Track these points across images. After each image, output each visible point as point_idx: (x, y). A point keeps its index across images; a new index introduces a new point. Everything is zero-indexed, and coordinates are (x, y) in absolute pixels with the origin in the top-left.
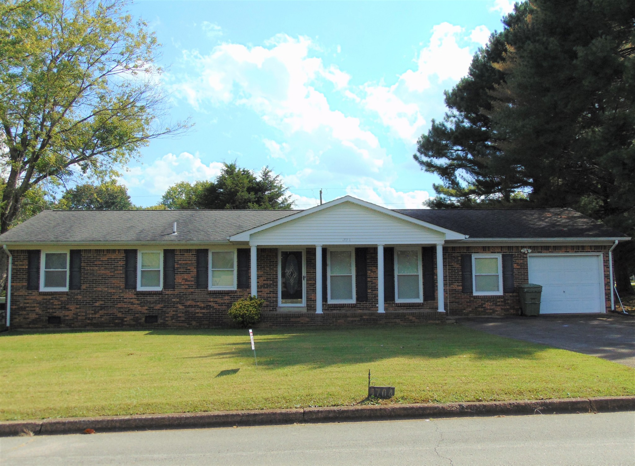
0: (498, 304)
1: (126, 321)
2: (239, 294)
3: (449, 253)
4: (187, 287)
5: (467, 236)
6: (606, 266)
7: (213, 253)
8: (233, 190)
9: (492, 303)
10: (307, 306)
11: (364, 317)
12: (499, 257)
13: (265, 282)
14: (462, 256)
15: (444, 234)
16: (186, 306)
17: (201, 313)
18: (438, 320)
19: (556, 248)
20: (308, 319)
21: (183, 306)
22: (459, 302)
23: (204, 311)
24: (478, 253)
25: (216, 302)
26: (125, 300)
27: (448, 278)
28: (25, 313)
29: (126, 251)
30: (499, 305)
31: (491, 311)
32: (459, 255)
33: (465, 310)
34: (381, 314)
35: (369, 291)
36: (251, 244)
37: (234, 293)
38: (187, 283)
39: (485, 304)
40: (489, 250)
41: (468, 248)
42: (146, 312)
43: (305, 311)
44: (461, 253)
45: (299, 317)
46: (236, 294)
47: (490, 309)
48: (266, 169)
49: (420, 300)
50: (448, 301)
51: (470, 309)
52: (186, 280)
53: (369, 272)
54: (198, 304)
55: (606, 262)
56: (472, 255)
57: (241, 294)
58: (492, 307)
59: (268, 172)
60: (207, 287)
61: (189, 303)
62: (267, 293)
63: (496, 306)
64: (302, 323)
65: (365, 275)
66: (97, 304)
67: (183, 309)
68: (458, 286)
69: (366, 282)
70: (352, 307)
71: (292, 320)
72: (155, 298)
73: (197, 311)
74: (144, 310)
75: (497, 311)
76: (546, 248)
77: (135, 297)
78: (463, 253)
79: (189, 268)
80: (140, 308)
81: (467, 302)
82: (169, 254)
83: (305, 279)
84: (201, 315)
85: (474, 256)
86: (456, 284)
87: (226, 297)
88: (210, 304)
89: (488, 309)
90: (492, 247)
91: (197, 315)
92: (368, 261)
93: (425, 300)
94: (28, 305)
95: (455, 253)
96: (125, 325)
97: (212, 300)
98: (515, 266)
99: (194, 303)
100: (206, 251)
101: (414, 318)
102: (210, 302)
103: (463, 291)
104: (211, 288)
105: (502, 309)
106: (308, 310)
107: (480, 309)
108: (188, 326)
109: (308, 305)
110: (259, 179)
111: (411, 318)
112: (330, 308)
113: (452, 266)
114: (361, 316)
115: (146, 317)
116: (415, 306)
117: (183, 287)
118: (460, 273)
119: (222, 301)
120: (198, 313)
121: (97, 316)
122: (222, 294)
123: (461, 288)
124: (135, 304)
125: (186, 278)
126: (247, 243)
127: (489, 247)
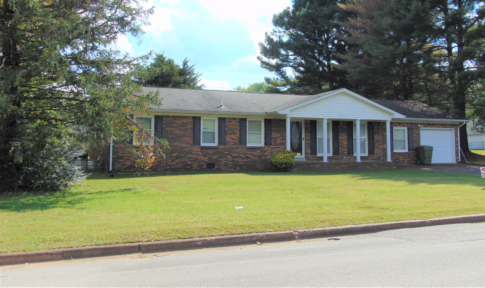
0: (406, 157)
1: (194, 167)
3: (382, 125)
4: (233, 144)
5: (405, 116)
6: (456, 136)
7: (249, 121)
9: (403, 157)
11: (351, 165)
12: (406, 129)
13: (281, 141)
16: (233, 157)
17: (242, 162)
18: (388, 166)
19: (434, 125)
20: (320, 166)
21: (231, 157)
23: (244, 160)
24: (396, 126)
25: (252, 155)
26: (193, 152)
27: (381, 141)
28: (122, 160)
29: (194, 118)
30: (406, 158)
31: (402, 162)
34: (359, 163)
35: (340, 148)
37: (263, 148)
38: (234, 141)
39: (400, 157)
40: (401, 125)
42: (207, 160)
45: (315, 164)
46: (264, 149)
47: (402, 160)
49: (367, 154)
50: (381, 155)
52: (233, 139)
53: (340, 136)
54: (241, 155)
55: (456, 133)
56: (393, 128)
57: (267, 149)
58: (403, 159)
60: (246, 144)
61: (235, 155)
62: (282, 149)
63: (405, 158)
64: (317, 168)
65: (338, 138)
66: (174, 155)
67: (231, 159)
69: (338, 142)
70: (331, 158)
71: (311, 166)
72: (213, 151)
73: (240, 160)
74: (206, 159)
75: (405, 162)
76: (429, 125)
77: (200, 150)
79: (235, 131)
80: (203, 158)
82: (222, 120)
83: (304, 140)
84: (242, 163)
86: (385, 145)
87: (258, 151)
88: (248, 155)
90: (403, 123)
91: (240, 163)
92: (339, 129)
93: (369, 154)
94: (125, 155)
95: (384, 126)
96: (193, 170)
97: (249, 153)
98: (414, 135)
99: (238, 155)
100: (245, 120)
101: (376, 166)
102: (248, 154)
104: (248, 145)
105: (408, 160)
107: (397, 160)
108: (234, 171)
109: (306, 157)
111: (375, 165)
112: (318, 158)
114: (349, 164)
115: (207, 164)
116: (364, 158)
117: (231, 144)
119: (255, 154)
120: (240, 162)
121: (174, 163)
122: (255, 149)
124: (200, 155)
125: (233, 137)
127: (401, 123)
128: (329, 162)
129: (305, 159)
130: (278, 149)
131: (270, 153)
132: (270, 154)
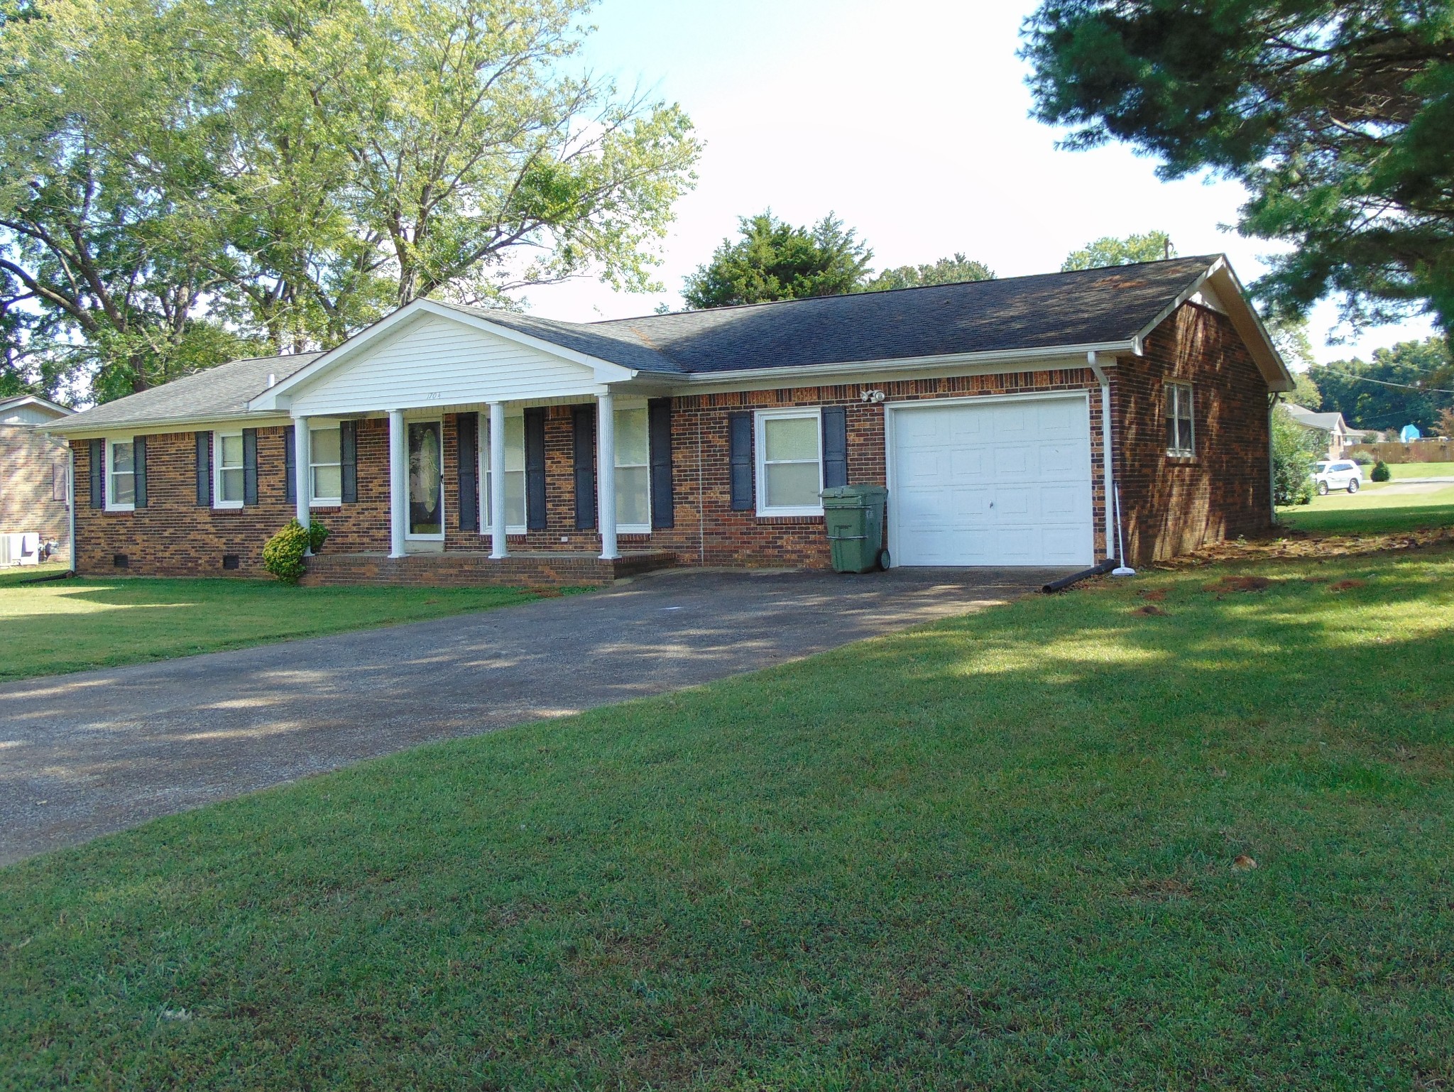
0: (812, 537)
1: (200, 565)
2: (343, 514)
3: (703, 410)
4: (273, 500)
6: (1097, 430)
9: (796, 536)
10: (445, 540)
12: (815, 412)
13: (381, 489)
14: (731, 417)
18: (598, 578)
19: (955, 385)
20: (376, 570)
22: (725, 533)
24: (766, 406)
26: (199, 527)
27: (700, 473)
28: (89, 547)
29: (198, 435)
30: (814, 542)
31: (794, 557)
32: (723, 413)
33: (737, 552)
36: (295, 416)
37: (337, 512)
38: (276, 493)
39: (782, 538)
40: (790, 400)
41: (743, 396)
42: (224, 547)
44: (728, 409)
45: (363, 565)
46: (339, 515)
47: (794, 552)
49: (646, 529)
50: (702, 531)
51: (748, 552)
52: (274, 488)
53: (548, 462)
55: (1096, 415)
56: (756, 414)
57: (347, 513)
58: (798, 547)
63: (806, 543)
65: (543, 471)
66: (166, 534)
68: (721, 493)
69: (544, 486)
70: (519, 543)
71: (354, 570)
72: (235, 522)
74: (220, 543)
75: (808, 557)
76: (928, 386)
77: (209, 519)
78: (733, 408)
79: (278, 463)
80: (216, 540)
81: (742, 533)
82: (250, 435)
83: (443, 481)
85: (760, 417)
86: (718, 488)
87: (327, 521)
89: (787, 551)
90: (798, 389)
92: (547, 438)
93: (654, 527)
94: (93, 535)
95: (715, 409)
96: (199, 572)
98: (852, 437)
100: (292, 430)
101: (552, 573)
103: (734, 505)
105: (820, 552)
106: (446, 547)
107: (770, 551)
109: (447, 538)
112: (482, 542)
113: (710, 442)
114: (461, 566)
115: (225, 558)
116: (636, 542)
117: (269, 501)
118: (727, 460)
121: (167, 554)
122: (321, 513)
123: (727, 497)
124: (210, 534)
125: (273, 483)
126: (289, 415)
127: (790, 390)
129: (442, 545)
130: (374, 513)
131: (354, 525)
132: (355, 529)
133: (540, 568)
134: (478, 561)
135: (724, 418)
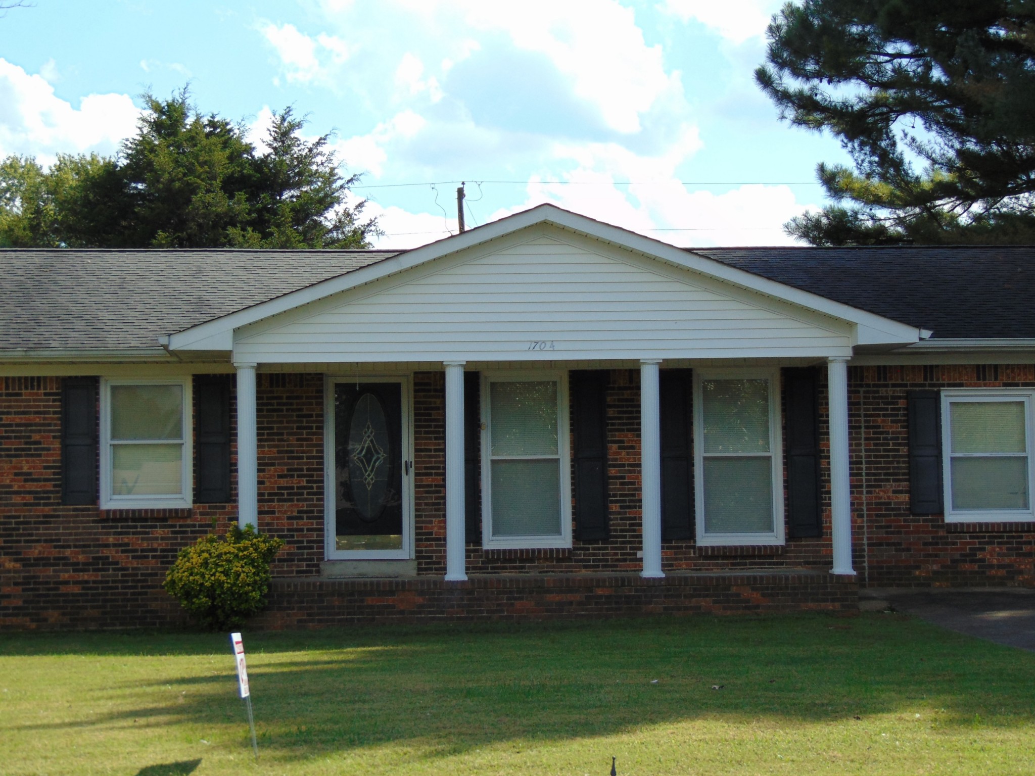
0: (1026, 548)
2: (199, 519)
3: (868, 385)
4: (30, 499)
5: (926, 334)
7: (114, 389)
8: (177, 184)
9: (1004, 547)
10: (417, 558)
11: (600, 592)
12: (1023, 396)
13: (283, 482)
14: (908, 396)
15: (850, 326)
16: (26, 563)
17: (76, 583)
18: (833, 600)
20: (420, 600)
21: (16, 560)
22: (899, 544)
23: (85, 576)
24: (961, 385)
25: (125, 548)
27: (864, 466)
30: (1030, 554)
31: (1002, 572)
32: (899, 392)
33: (918, 567)
34: (653, 583)
35: (614, 508)
36: (237, 360)
37: (184, 518)
38: (32, 486)
39: (983, 549)
40: (996, 379)
41: (929, 370)
43: (410, 572)
44: (906, 386)
45: (392, 593)
46: (189, 522)
47: (1000, 566)
48: (283, 119)
49: (776, 537)
50: (865, 542)
51: (935, 567)
52: (28, 477)
53: (614, 448)
54: (68, 552)
56: (943, 394)
57: (208, 520)
58: (1007, 560)
59: (293, 127)
60: (95, 498)
61: (36, 551)
62: (289, 518)
63: (1018, 555)
64: (402, 612)
65: (602, 458)
67: (15, 571)
68: (895, 492)
69: (605, 480)
70: (559, 560)
71: (369, 601)
73: (64, 576)
75: (1021, 572)
78: (913, 385)
79: (36, 437)
81: (925, 544)
83: (412, 471)
84: (77, 590)
85: (947, 397)
86: (891, 485)
87: (159, 532)
88: (106, 552)
89: (991, 566)
90: (1008, 366)
91: (63, 589)
92: (611, 412)
93: (791, 535)
95: (886, 386)
97: (111, 540)
99: (55, 552)
100: (91, 384)
101: (756, 596)
102: (107, 546)
103: (913, 509)
104: (109, 502)
106: (419, 569)
107: (967, 566)
108: (33, 626)
109: (419, 555)
110: (261, 151)
111: (746, 594)
112: (489, 561)
113: (879, 427)
114: (589, 590)
116: (760, 557)
117: (17, 499)
118: (904, 450)
119: (145, 545)
120: (66, 583)
122: (145, 520)
123: (905, 497)
125: (25, 470)
126: (225, 357)
127: (996, 367)
128: (471, 580)
129: (414, 564)
133: (734, 590)
134: (623, 582)
135: (900, 398)
